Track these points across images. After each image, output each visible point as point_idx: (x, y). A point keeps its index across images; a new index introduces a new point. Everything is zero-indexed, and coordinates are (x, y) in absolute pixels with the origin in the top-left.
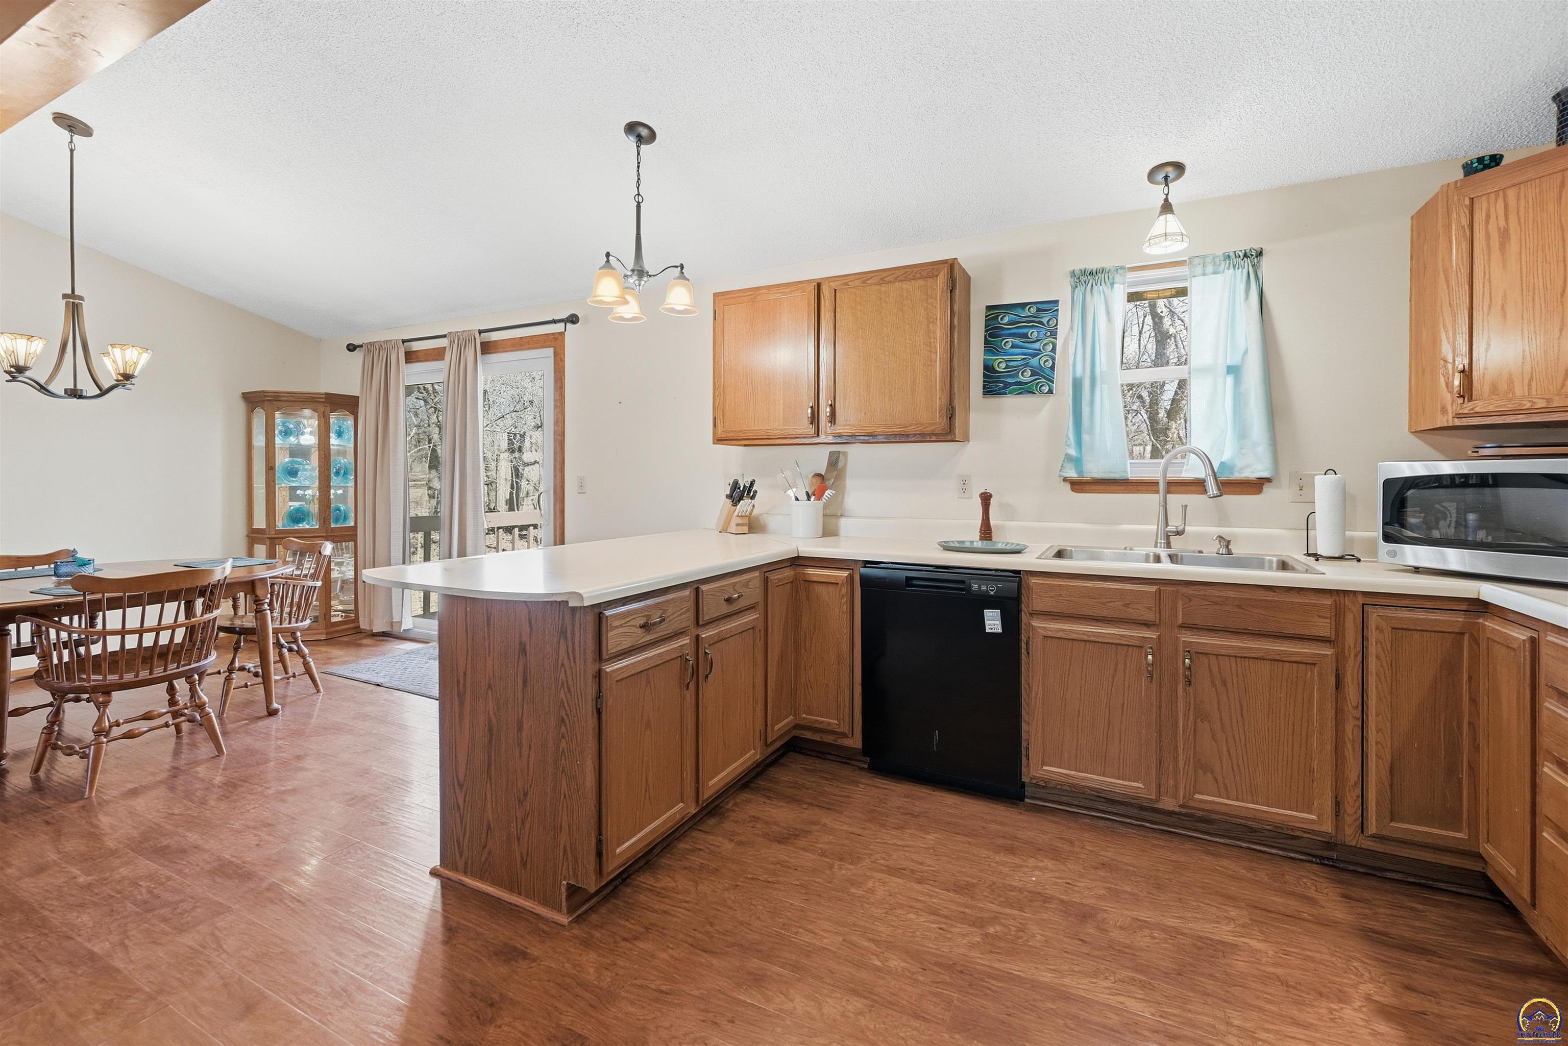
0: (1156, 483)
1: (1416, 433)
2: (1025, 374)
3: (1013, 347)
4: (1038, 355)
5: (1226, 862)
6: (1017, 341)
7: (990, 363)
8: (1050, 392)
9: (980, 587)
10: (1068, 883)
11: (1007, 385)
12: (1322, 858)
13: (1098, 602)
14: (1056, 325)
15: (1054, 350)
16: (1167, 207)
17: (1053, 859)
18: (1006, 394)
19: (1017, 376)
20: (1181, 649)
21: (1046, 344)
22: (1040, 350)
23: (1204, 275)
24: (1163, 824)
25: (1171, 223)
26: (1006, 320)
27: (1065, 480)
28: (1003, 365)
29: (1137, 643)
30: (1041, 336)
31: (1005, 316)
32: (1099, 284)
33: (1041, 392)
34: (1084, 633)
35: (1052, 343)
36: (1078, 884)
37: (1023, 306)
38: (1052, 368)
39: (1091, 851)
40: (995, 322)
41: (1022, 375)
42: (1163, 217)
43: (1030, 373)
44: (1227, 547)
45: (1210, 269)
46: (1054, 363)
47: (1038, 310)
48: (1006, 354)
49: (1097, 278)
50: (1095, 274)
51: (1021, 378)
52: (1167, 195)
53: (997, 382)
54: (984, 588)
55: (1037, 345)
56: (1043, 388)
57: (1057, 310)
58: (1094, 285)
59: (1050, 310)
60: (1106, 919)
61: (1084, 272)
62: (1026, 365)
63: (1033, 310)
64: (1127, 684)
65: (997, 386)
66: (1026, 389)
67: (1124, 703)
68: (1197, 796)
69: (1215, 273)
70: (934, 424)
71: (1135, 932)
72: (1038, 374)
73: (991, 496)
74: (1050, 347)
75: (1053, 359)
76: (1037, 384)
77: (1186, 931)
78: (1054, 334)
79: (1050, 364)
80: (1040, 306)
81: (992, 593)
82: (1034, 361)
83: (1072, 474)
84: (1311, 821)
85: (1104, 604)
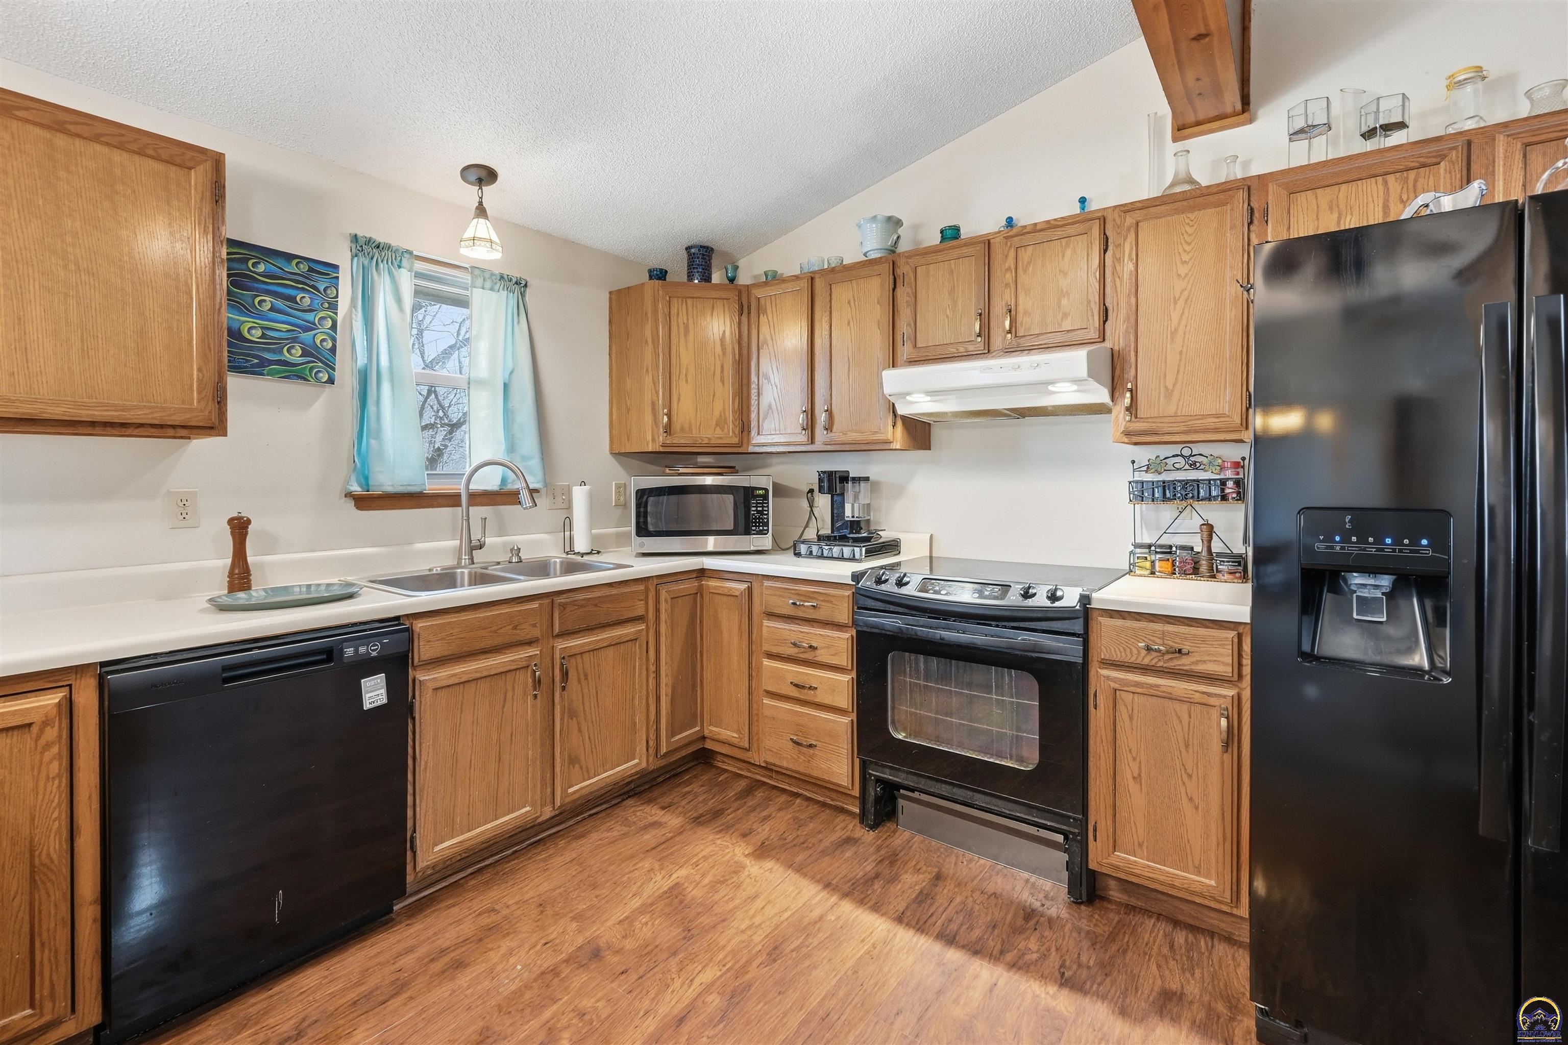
0: (458, 496)
1: (619, 455)
2: (293, 351)
3: (272, 309)
4: (312, 329)
5: (594, 836)
6: (280, 304)
7: (235, 326)
8: (331, 381)
9: (356, 650)
10: (546, 943)
11: (264, 363)
12: (628, 792)
13: (490, 632)
14: (337, 297)
15: (334, 327)
16: (481, 211)
17: (504, 936)
18: (263, 374)
19: (281, 351)
20: (558, 657)
21: (322, 318)
22: (315, 324)
23: (483, 288)
24: (529, 839)
25: (481, 228)
26: (261, 268)
27: (349, 495)
28: (259, 333)
29: (524, 664)
30: (316, 305)
31: (259, 263)
32: (385, 262)
33: (318, 380)
34: (477, 670)
35: (331, 317)
36: (552, 937)
37: (289, 257)
38: (333, 350)
39: (517, 903)
40: (243, 267)
41: (289, 351)
42: (475, 220)
43: (300, 352)
44: (518, 555)
45: (488, 284)
46: (334, 347)
47: (311, 270)
48: (261, 316)
49: (383, 254)
50: (381, 248)
51: (287, 356)
52: (481, 198)
53: (248, 355)
54: (362, 650)
55: (310, 316)
56: (321, 375)
57: (337, 278)
58: (380, 261)
59: (328, 274)
60: (607, 941)
61: (369, 241)
62: (295, 340)
63: (304, 267)
64: (515, 711)
65: (247, 361)
66: (292, 373)
67: (512, 732)
68: (570, 790)
69: (492, 289)
70: (190, 410)
71: (634, 931)
72: (312, 355)
73: (249, 522)
74: (329, 323)
75: (334, 340)
76: (312, 369)
77: (649, 901)
78: (333, 307)
79: (329, 345)
80: (312, 265)
81: (374, 654)
82: (306, 336)
83: (356, 488)
84: (635, 765)
85: (495, 632)
